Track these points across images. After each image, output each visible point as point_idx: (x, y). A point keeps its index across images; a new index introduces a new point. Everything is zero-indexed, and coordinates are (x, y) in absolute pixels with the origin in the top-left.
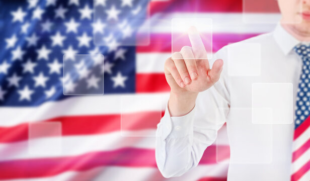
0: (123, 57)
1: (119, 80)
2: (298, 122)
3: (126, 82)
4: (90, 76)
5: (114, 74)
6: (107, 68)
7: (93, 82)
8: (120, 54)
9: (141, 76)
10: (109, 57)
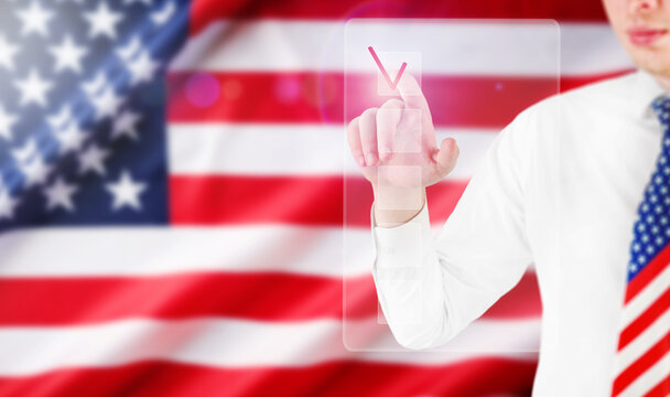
0: (133, 134)
1: (126, 192)
2: (634, 268)
3: (143, 197)
4: (51, 180)
5: (114, 176)
6: (93, 160)
7: (61, 195)
8: (126, 124)
9: (183, 181)
10: (99, 131)
